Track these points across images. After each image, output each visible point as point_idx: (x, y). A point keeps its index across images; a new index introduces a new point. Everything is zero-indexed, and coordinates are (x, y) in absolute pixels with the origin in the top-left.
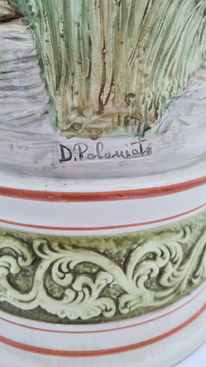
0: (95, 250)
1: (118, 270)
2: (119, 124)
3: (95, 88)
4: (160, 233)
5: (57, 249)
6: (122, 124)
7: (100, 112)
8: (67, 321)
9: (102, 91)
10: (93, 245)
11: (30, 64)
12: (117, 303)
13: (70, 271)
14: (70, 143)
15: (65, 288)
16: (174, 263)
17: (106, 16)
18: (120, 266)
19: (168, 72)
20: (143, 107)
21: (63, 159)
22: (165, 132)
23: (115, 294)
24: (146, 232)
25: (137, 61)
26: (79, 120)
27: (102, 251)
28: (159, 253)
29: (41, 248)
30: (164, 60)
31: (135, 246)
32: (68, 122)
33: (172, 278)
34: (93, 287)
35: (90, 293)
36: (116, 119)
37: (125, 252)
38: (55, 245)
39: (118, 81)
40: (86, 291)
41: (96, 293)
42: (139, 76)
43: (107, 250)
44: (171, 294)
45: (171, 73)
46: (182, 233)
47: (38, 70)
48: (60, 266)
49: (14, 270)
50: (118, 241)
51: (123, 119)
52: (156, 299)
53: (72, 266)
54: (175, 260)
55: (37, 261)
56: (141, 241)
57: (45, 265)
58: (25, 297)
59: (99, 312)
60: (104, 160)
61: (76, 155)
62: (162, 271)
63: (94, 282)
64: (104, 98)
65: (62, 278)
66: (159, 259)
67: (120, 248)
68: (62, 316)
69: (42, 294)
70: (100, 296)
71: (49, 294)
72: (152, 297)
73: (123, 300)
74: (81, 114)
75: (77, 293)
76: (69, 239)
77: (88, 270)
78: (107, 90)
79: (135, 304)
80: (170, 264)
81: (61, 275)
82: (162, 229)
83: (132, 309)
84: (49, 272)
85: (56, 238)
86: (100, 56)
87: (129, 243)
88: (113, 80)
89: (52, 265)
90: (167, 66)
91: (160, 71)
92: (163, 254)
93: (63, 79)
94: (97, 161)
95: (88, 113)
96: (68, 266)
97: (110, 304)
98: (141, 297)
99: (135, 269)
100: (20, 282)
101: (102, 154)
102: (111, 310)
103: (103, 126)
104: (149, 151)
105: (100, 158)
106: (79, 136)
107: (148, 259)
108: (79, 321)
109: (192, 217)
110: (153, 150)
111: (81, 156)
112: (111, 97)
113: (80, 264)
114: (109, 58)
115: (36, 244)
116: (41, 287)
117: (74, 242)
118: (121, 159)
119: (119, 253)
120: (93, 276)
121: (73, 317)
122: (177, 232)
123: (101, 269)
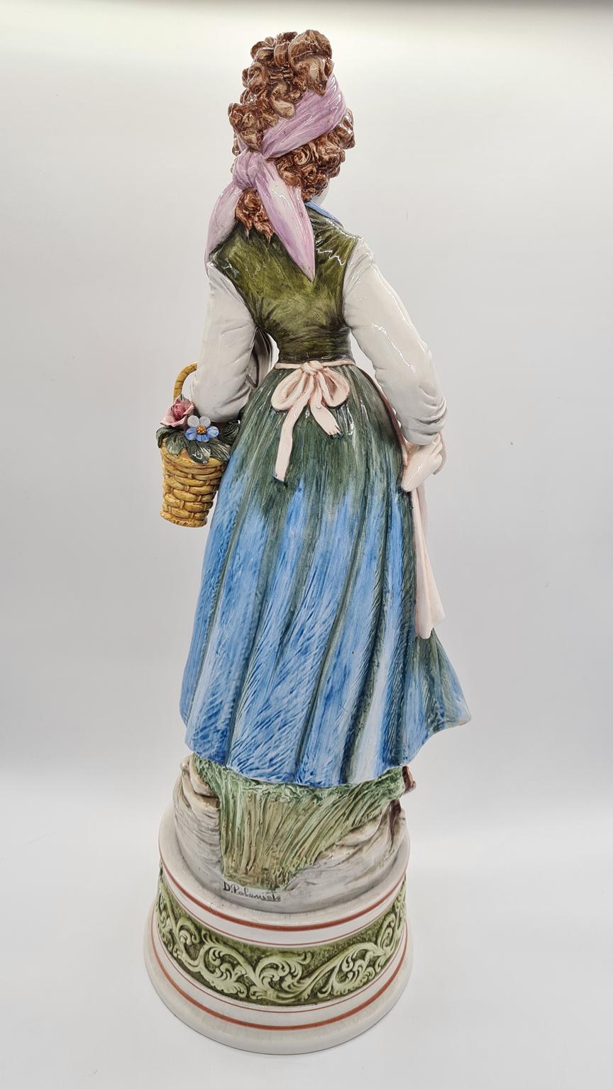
0: (237, 950)
1: (249, 969)
2: (258, 882)
3: (244, 862)
4: (284, 953)
5: (214, 940)
6: (260, 882)
7: (246, 873)
8: (214, 989)
9: (247, 865)
10: (236, 946)
11: (214, 833)
12: (248, 990)
13: (220, 957)
14: (230, 883)
15: (216, 967)
16: (294, 977)
17: (253, 828)
18: (252, 966)
19: (298, 854)
20: (274, 877)
21: (225, 889)
22: (292, 889)
23: (248, 983)
24: (273, 949)
25: (271, 852)
26: (234, 874)
27: (241, 952)
28: (281, 967)
29: (205, 936)
30: (294, 847)
31: (263, 956)
32: (229, 873)
33: (292, 986)
34: (233, 973)
35: (231, 977)
36: (256, 879)
37: (255, 957)
38: (213, 938)
39: (258, 860)
40: (228, 973)
41: (234, 978)
42: (272, 859)
43: (244, 952)
44: (292, 998)
45: (299, 856)
46: (303, 957)
47: (218, 837)
48: (214, 952)
49: (188, 942)
50: (252, 949)
51: (260, 880)
52: (278, 997)
53: (221, 954)
54: (295, 974)
55: (202, 943)
56: (268, 954)
57: (206, 947)
58: (191, 962)
59: (235, 992)
60: (248, 898)
61: (232, 889)
62: (282, 979)
63: (234, 970)
64: (248, 868)
65: (215, 960)
66: (280, 970)
67: (253, 954)
68: (213, 985)
69: (202, 966)
70: (237, 981)
71: (207, 966)
72: (275, 995)
73: (253, 989)
74: (236, 871)
75: (222, 973)
76: (222, 937)
77: (232, 961)
78: (250, 864)
79: (260, 995)
80: (290, 977)
81: (214, 958)
82: (286, 950)
83: (259, 998)
84: (208, 952)
85: (215, 934)
86: (248, 847)
87: (259, 952)
88: (255, 859)
89: (210, 949)
90: (298, 851)
91: (290, 854)
92: (283, 967)
93: (229, 849)
94: (244, 897)
95: (240, 872)
96: (219, 953)
97: (243, 989)
98: (266, 992)
99: (262, 971)
100: (192, 951)
101: (247, 894)
102: (243, 993)
103: (248, 881)
104: (279, 899)
105: (247, 896)
106: (234, 881)
107: (272, 967)
108: (222, 992)
109: (316, 947)
110: (282, 898)
111: (235, 891)
112: (253, 868)
113: (227, 955)
114: (253, 849)
115: (203, 932)
116: (202, 960)
117: (224, 940)
118: (260, 900)
119: (251, 957)
120: (234, 966)
121: (219, 988)
122: (299, 955)
123: (239, 963)
